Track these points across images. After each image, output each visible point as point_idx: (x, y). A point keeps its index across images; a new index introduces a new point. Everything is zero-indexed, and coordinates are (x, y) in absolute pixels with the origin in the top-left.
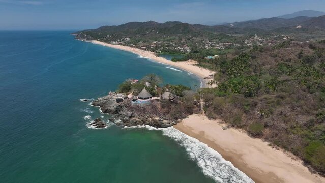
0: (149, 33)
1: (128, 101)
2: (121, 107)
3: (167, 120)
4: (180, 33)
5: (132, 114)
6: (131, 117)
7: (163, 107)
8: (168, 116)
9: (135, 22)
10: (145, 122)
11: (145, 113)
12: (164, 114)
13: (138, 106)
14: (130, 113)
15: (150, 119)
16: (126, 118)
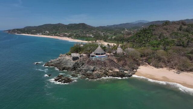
0: (61, 29)
1: (83, 59)
2: (78, 64)
3: (127, 70)
4: (81, 29)
5: (94, 68)
6: (93, 71)
7: (119, 60)
8: (126, 67)
9: (50, 24)
10: (107, 75)
11: (105, 66)
12: (122, 66)
13: (98, 61)
14: (92, 67)
15: (111, 71)
16: (88, 72)
